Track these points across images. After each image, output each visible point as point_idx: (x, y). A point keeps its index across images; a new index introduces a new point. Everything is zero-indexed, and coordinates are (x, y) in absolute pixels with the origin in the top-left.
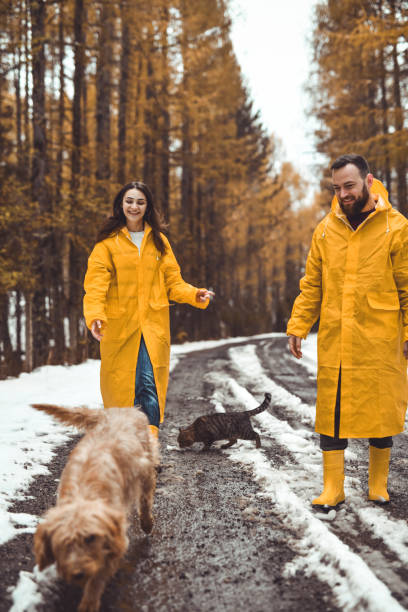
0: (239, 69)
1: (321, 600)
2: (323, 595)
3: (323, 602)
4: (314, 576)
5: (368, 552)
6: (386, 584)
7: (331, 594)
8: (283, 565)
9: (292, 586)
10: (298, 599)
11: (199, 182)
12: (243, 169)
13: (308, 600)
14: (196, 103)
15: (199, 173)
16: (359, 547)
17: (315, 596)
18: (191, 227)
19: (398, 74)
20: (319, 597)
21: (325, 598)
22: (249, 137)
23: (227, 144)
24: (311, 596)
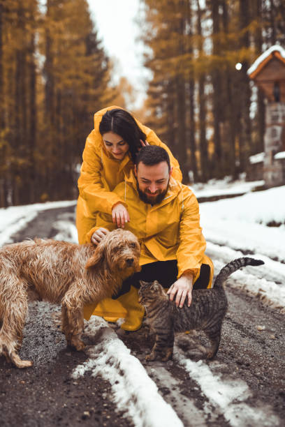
1: (100, 397)
2: (103, 392)
3: (102, 398)
4: (99, 375)
6: (157, 380)
7: (110, 391)
8: (76, 367)
9: (78, 385)
10: (81, 397)
11: (59, 86)
12: (90, 78)
13: (89, 397)
14: (54, 26)
15: (59, 80)
16: (142, 350)
17: (96, 393)
18: (52, 119)
19: (200, 13)
20: (99, 394)
21: (104, 395)
22: (95, 56)
23: (80, 60)
24: (93, 393)
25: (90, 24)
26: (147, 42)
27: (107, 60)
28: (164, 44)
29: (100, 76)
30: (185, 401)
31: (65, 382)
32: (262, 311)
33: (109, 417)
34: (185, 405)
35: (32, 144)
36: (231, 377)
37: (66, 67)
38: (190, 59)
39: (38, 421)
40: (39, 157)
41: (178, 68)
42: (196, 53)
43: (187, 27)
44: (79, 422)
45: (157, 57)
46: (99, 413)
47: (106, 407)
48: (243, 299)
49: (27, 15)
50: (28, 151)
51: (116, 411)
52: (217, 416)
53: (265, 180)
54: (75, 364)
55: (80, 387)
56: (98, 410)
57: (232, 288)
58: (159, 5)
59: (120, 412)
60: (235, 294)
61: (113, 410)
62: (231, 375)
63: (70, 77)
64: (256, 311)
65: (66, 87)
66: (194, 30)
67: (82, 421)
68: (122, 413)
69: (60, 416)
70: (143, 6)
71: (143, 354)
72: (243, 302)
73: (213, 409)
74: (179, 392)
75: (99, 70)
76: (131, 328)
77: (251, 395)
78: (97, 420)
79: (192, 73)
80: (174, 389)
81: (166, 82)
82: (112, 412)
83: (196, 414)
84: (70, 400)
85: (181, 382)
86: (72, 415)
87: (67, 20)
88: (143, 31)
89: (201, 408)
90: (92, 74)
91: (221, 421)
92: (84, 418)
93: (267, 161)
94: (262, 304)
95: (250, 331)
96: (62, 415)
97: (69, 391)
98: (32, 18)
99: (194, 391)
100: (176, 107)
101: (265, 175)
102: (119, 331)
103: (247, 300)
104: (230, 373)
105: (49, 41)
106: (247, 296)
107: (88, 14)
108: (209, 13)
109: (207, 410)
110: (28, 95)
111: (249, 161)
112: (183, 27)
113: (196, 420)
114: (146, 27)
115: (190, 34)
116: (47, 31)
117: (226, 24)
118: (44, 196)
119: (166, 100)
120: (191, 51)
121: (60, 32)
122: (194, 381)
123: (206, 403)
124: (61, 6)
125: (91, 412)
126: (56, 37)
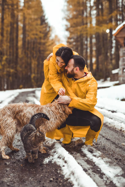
0: (41, 3)
2: (58, 170)
3: (57, 173)
4: (55, 163)
5: (75, 154)
6: (81, 165)
7: (61, 170)
8: (44, 159)
9: (46, 167)
10: (48, 172)
11: (28, 38)
12: (42, 35)
13: (52, 172)
14: (27, 12)
15: (28, 35)
16: (73, 152)
17: (55, 171)
18: (25, 53)
19: (91, 7)
20: (56, 171)
21: (59, 171)
22: (44, 25)
23: (37, 27)
24: (54, 171)
25: (42, 11)
26: (67, 20)
27: (49, 27)
28: (75, 21)
29: (46, 34)
30: (94, 175)
31: (40, 165)
32: (123, 137)
33: (62, 181)
34: (95, 176)
35: (16, 63)
36: (114, 165)
37: (32, 30)
38: (86, 27)
39: (30, 182)
40: (19, 69)
41: (81, 31)
42: (89, 25)
43: (85, 14)
44: (49, 183)
45: (71, 26)
46: (57, 179)
47: (60, 177)
48: (114, 131)
49: (15, 7)
50: (15, 66)
51: (65, 178)
52: (109, 182)
53: (119, 81)
54: (44, 158)
55: (47, 168)
56: (56, 178)
57: (109, 127)
58: (73, 3)
59: (66, 179)
60: (110, 129)
61: (63, 178)
62: (113, 164)
63: (33, 34)
64: (120, 136)
65: (31, 39)
66: (88, 15)
67: (50, 182)
68: (68, 179)
69: (40, 180)
70: (66, 4)
71: (73, 154)
72: (114, 133)
73: (108, 179)
74: (92, 171)
75: (46, 31)
76: (67, 143)
77: (124, 173)
78: (56, 182)
79: (87, 34)
80: (89, 170)
81: (75, 37)
82: (63, 179)
83: (100, 181)
84: (43, 173)
85: (92, 167)
86: (45, 180)
87: (33, 9)
88: (66, 15)
89: (102, 178)
90: (43, 33)
91: (111, 184)
92: (51, 181)
93: (120, 73)
94: (123, 134)
95: (119, 145)
96: (41, 179)
97: (42, 169)
98: (17, 8)
99: (97, 170)
100: (79, 48)
101: (119, 79)
102: (62, 144)
103: (116, 132)
104: (113, 163)
105: (25, 18)
106: (116, 130)
107: (41, 7)
108: (94, 8)
109: (105, 179)
110: (15, 42)
111: (111, 72)
112: (83, 13)
113: (100, 183)
114: (67, 13)
115: (86, 16)
116: (24, 14)
117: (102, 12)
118: (21, 86)
119: (75, 45)
120: (87, 24)
121: (29, 14)
122: (97, 166)
123: (104, 176)
124: (30, 3)
125: (54, 179)
126: (28, 17)
